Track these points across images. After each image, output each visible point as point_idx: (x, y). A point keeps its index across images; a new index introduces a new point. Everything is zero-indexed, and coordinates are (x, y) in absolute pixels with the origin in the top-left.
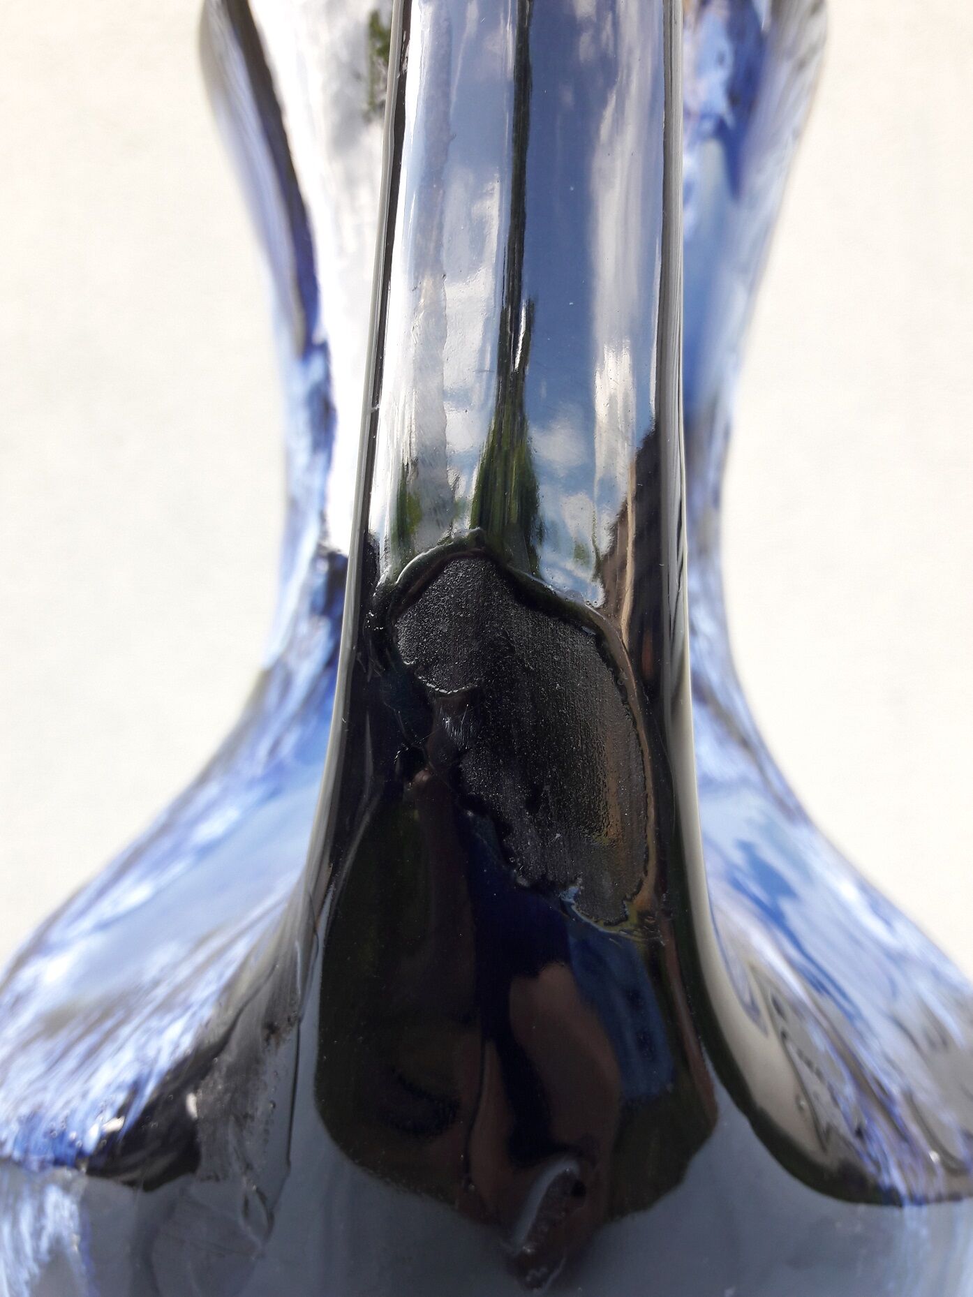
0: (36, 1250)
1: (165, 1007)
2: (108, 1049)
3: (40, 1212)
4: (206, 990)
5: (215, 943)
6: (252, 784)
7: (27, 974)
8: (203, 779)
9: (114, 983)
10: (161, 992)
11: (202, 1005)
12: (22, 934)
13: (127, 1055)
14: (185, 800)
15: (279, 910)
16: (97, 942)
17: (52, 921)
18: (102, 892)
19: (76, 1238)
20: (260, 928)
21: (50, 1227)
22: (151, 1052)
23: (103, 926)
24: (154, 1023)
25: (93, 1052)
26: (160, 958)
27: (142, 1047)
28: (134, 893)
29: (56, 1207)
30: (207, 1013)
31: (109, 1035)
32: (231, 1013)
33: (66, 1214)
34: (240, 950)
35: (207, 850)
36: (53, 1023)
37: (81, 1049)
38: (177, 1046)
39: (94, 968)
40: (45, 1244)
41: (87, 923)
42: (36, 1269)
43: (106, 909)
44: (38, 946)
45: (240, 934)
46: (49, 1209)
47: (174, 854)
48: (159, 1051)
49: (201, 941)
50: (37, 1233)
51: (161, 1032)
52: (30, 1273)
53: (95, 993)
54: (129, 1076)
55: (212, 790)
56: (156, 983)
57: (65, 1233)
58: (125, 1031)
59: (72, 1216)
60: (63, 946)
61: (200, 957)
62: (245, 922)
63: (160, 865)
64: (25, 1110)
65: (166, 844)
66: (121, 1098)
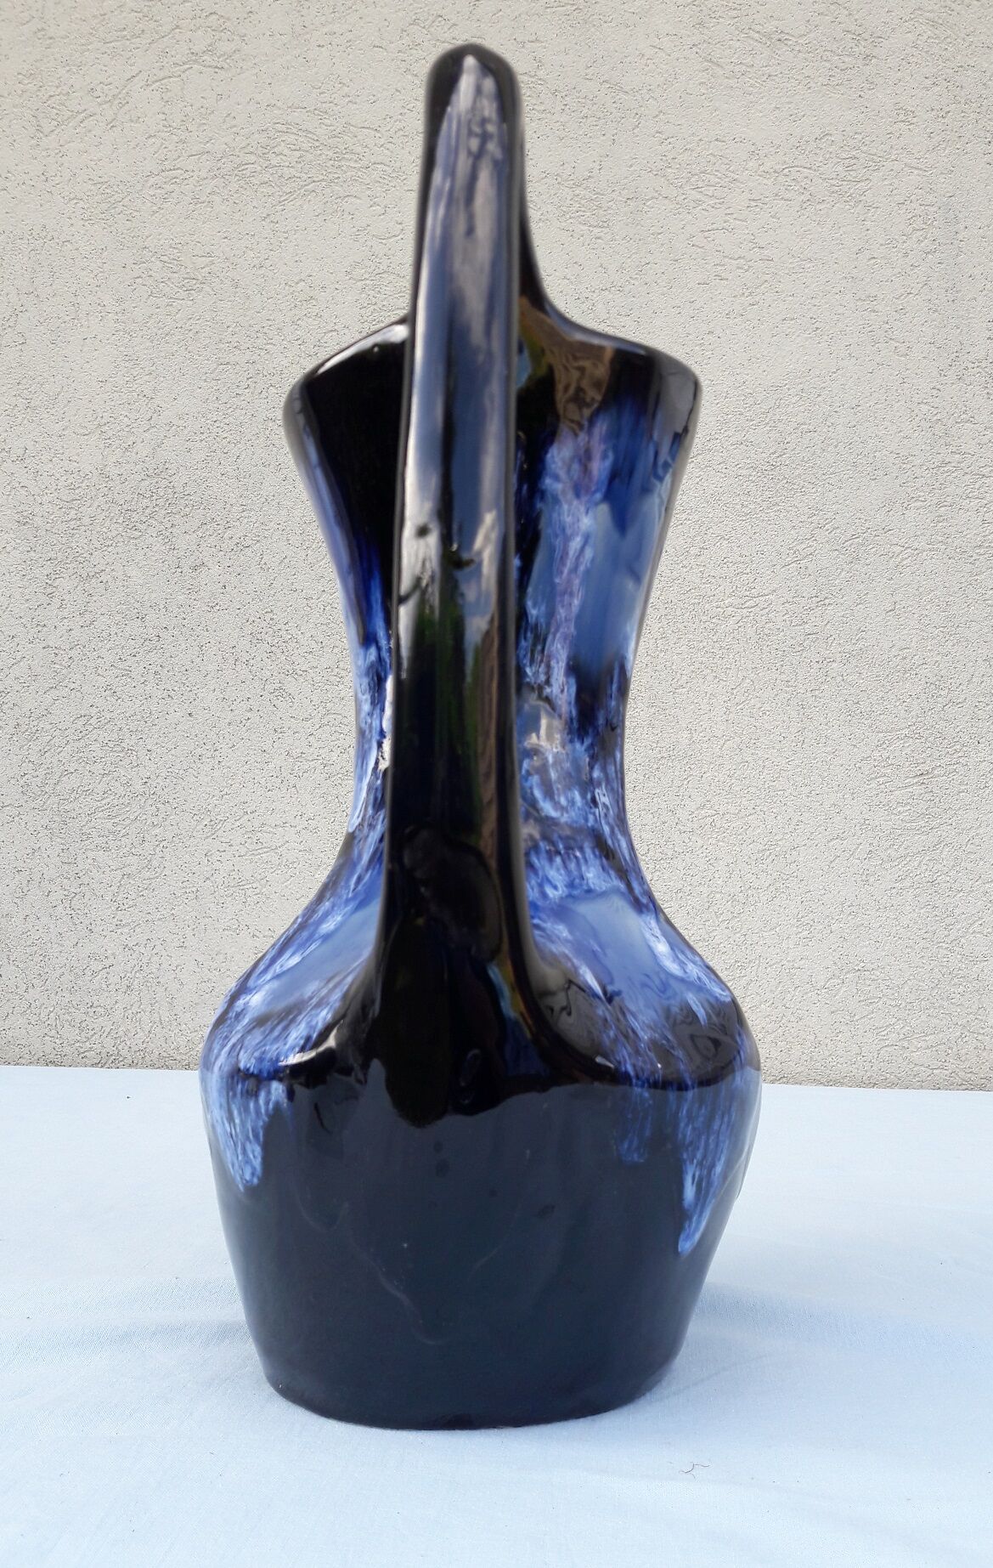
0: (267, 1110)
1: (319, 1005)
2: (293, 1026)
3: (269, 1093)
4: (337, 996)
5: (337, 980)
6: (348, 901)
7: (240, 1003)
8: (320, 898)
9: (291, 1000)
10: (314, 1001)
11: (334, 1003)
12: (231, 984)
13: (303, 1025)
14: (311, 910)
15: (364, 964)
16: (275, 984)
17: (248, 975)
18: (273, 961)
19: (286, 1100)
20: (358, 970)
21: (273, 1098)
22: (314, 1023)
23: (277, 977)
24: (313, 1012)
25: (286, 1028)
26: (311, 988)
27: (308, 1023)
28: (291, 960)
29: (276, 1089)
30: (337, 1005)
31: (292, 1021)
32: (348, 1002)
33: (281, 1091)
34: (349, 979)
35: (327, 937)
36: (261, 1021)
37: (279, 1028)
38: (325, 1019)
39: (275, 996)
40: (271, 1106)
41: (268, 976)
42: (266, 1119)
43: (277, 968)
44: (243, 988)
45: (348, 974)
46: (273, 1091)
47: (310, 939)
48: (317, 1023)
49: (329, 981)
50: (267, 1103)
51: (318, 1015)
52: (263, 1121)
53: (281, 1005)
54: (305, 1033)
55: (327, 905)
56: (311, 998)
57: (280, 1100)
58: (300, 1018)
59: (283, 1091)
60: (257, 989)
61: (331, 985)
62: (349, 971)
63: (303, 946)
64: (257, 1054)
65: (305, 934)
66: (302, 1042)
